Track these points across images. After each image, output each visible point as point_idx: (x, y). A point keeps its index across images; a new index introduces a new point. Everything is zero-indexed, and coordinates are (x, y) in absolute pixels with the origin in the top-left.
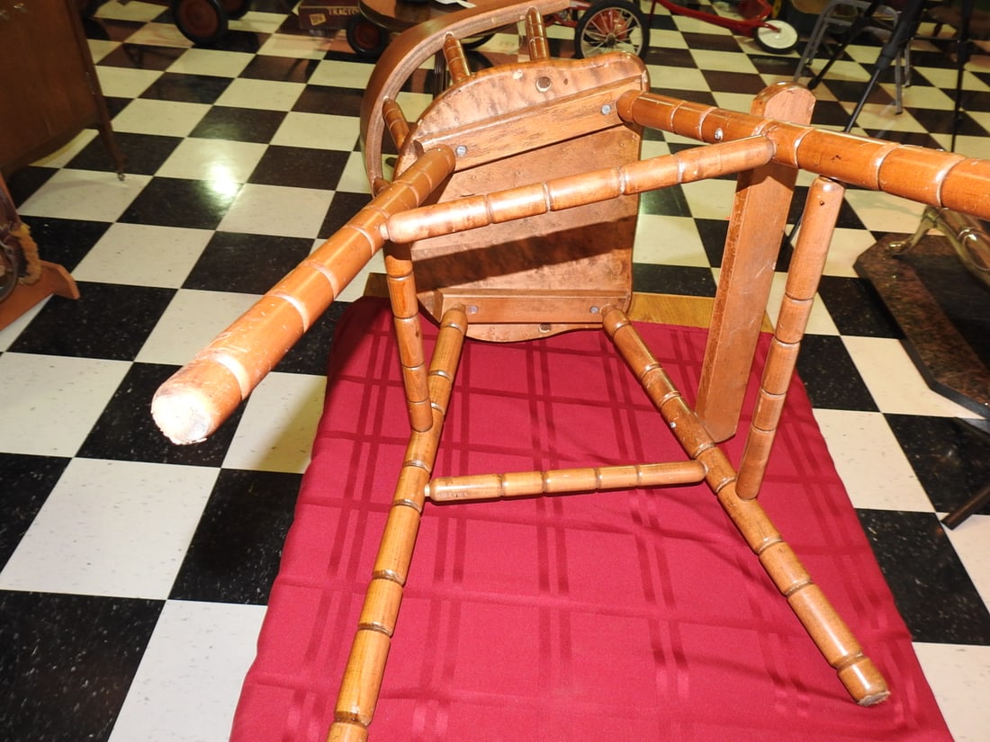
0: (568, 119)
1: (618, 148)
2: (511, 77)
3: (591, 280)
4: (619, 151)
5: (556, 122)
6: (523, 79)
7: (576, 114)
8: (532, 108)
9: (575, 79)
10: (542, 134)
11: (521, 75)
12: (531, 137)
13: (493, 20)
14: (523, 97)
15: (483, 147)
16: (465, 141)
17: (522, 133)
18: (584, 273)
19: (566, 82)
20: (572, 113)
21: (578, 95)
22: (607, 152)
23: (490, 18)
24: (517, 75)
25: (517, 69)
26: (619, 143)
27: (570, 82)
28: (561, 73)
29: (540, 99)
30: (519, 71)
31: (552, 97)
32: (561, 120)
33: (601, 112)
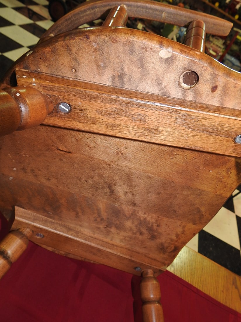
0: (198, 130)
1: (224, 173)
2: (157, 52)
3: (145, 248)
4: (223, 177)
5: (182, 127)
6: (170, 61)
7: (209, 129)
8: (163, 98)
9: (225, 92)
10: (161, 132)
11: (169, 56)
12: (148, 130)
13: (164, 15)
14: (159, 82)
15: (90, 115)
16: (72, 100)
17: (140, 120)
18: (142, 242)
19: (214, 89)
20: (205, 126)
21: (219, 110)
22: (213, 173)
23: (162, 11)
24: (165, 52)
25: (167, 46)
26: (228, 170)
27: (218, 92)
28: (214, 76)
29: (176, 93)
30: (170, 49)
31: (190, 97)
32: (189, 128)
33: (235, 139)
